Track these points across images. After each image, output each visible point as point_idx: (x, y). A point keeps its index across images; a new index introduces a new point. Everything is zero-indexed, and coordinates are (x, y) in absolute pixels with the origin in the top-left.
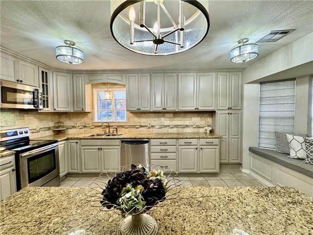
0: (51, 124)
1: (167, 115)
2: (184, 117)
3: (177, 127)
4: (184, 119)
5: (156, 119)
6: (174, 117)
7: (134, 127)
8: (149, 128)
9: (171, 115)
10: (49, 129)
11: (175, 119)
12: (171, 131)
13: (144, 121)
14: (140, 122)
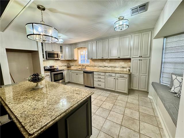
0: (66, 64)
1: (106, 61)
2: (115, 62)
3: (111, 67)
4: (115, 63)
5: (101, 63)
6: (110, 62)
7: (92, 66)
8: (98, 67)
9: (109, 61)
10: (65, 66)
11: (111, 63)
12: (108, 69)
13: (96, 63)
14: (95, 64)
